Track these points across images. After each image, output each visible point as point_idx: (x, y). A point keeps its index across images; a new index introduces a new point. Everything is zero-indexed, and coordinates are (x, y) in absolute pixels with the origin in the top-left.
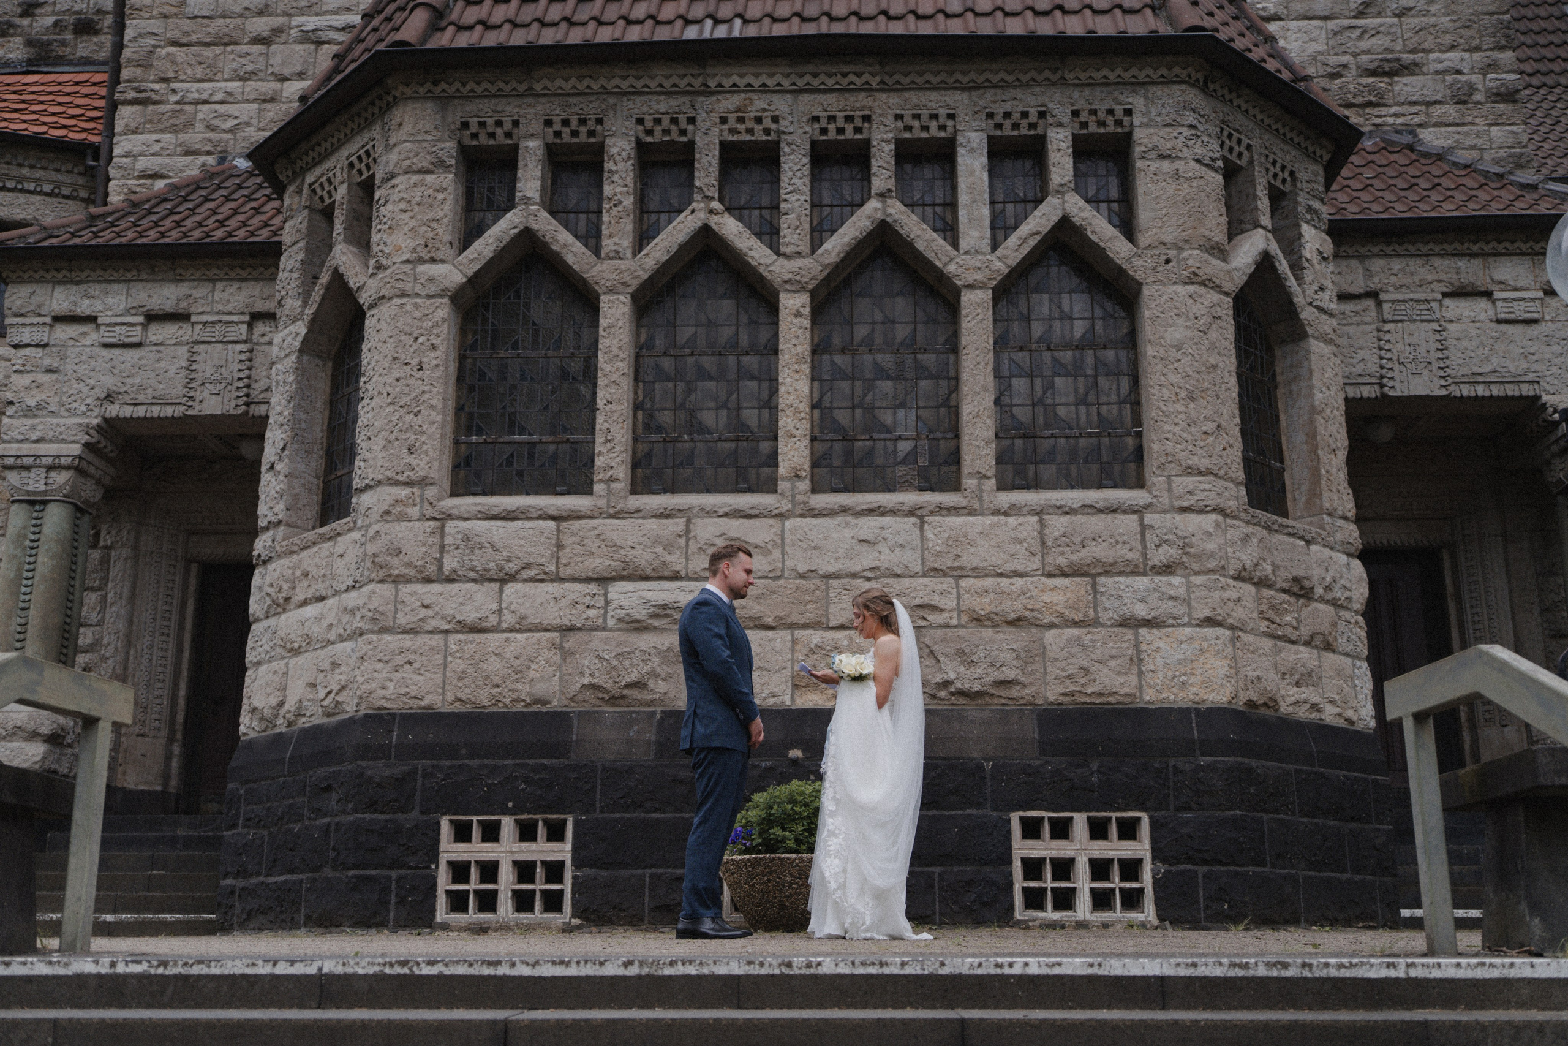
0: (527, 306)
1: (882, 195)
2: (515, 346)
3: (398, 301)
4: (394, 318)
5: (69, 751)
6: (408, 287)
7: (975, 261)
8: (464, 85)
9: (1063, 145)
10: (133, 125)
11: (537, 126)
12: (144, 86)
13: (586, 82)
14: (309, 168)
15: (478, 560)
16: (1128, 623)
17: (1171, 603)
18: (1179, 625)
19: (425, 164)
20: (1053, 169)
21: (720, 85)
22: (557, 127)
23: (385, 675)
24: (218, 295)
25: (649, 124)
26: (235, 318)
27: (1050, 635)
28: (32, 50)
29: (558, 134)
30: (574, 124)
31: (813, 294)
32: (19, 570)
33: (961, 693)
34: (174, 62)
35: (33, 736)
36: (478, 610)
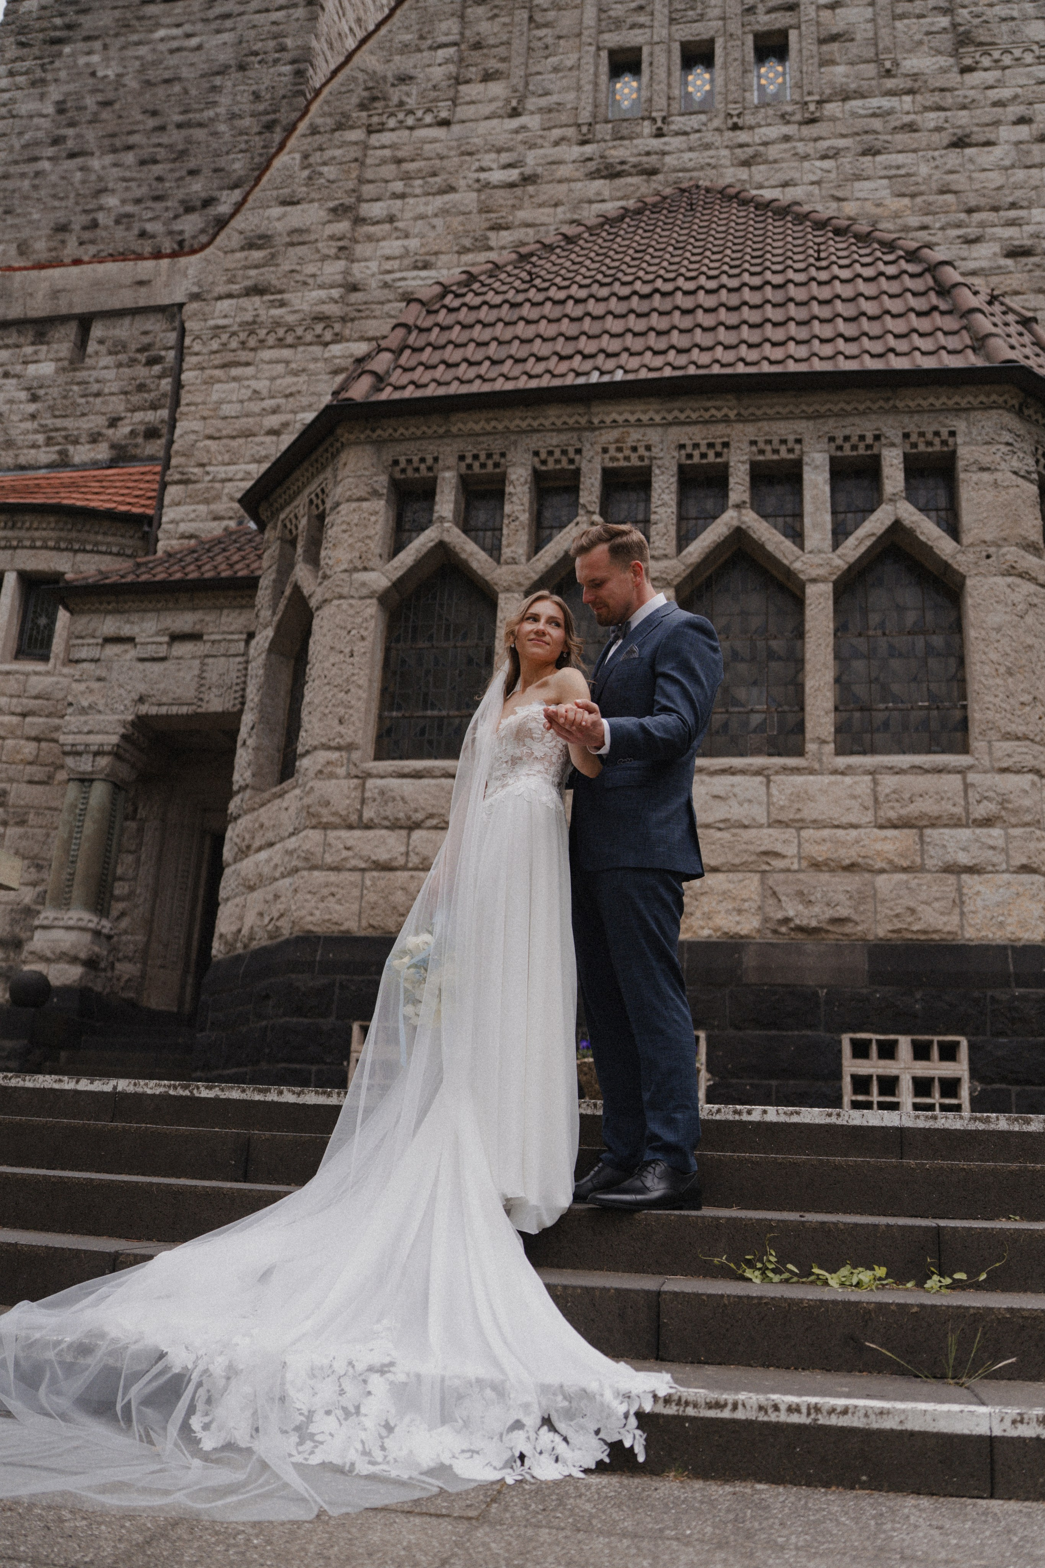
0: (441, 606)
1: (738, 506)
2: (430, 638)
3: (336, 602)
4: (333, 615)
5: (103, 974)
6: (345, 591)
7: (817, 560)
8: (395, 430)
9: (895, 462)
10: (177, 500)
11: (452, 461)
12: (186, 470)
13: (493, 423)
14: (282, 508)
15: (390, 811)
16: (952, 869)
17: (991, 852)
18: (997, 872)
19: (363, 494)
20: (886, 481)
21: (602, 422)
22: (469, 460)
23: (313, 904)
24: (224, 619)
25: (543, 456)
26: (236, 637)
27: (881, 881)
28: (114, 452)
29: (469, 467)
30: (483, 457)
31: (678, 589)
32: (71, 832)
33: (800, 929)
34: (208, 452)
35: (74, 960)
36: (389, 851)
